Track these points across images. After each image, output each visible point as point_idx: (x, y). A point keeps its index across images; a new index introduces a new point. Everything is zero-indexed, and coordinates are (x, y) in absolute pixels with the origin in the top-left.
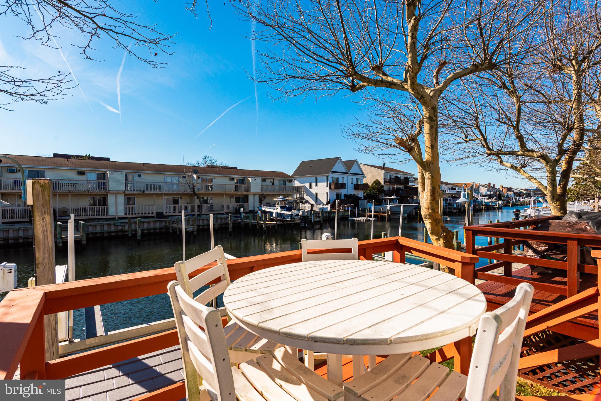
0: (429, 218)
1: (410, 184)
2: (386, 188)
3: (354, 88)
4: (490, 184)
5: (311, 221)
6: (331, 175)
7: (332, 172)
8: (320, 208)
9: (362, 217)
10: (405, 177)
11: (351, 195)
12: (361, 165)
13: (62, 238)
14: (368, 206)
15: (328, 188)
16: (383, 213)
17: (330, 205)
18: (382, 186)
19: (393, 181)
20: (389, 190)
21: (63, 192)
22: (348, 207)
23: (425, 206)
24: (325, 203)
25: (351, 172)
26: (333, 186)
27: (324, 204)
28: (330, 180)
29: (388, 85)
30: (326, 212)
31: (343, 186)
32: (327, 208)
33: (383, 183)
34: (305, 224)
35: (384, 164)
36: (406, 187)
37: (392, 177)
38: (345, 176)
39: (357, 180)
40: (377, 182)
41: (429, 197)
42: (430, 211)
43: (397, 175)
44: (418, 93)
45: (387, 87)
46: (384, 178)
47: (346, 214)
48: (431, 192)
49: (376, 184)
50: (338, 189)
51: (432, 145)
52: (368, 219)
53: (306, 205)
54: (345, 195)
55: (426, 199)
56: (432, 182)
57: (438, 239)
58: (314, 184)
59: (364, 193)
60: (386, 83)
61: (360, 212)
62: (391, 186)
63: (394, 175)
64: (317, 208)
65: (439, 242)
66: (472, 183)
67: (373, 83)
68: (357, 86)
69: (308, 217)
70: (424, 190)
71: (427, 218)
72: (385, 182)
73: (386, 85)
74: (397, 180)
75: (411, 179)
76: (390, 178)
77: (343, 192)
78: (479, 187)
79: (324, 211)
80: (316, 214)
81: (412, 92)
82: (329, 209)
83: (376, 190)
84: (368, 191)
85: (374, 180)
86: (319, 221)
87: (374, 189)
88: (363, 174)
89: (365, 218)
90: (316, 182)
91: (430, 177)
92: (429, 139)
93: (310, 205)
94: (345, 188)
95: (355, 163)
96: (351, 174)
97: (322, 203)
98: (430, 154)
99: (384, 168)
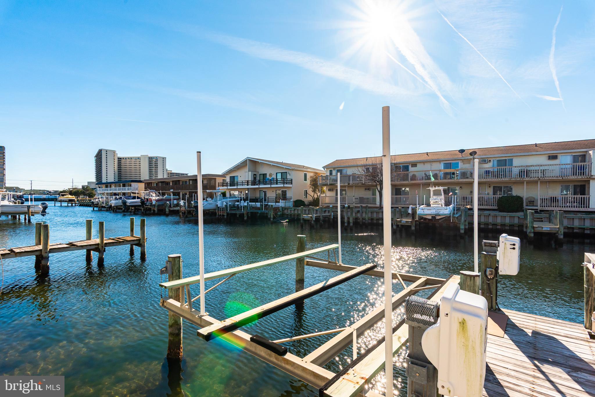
13: (534, 228)
21: (531, 179)
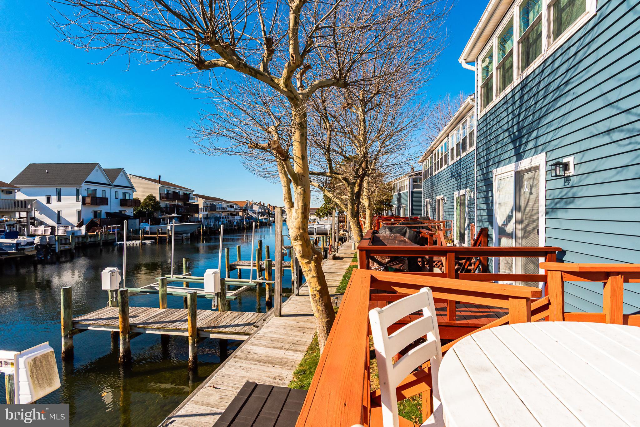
0: (299, 240)
1: (190, 201)
2: (163, 204)
3: (200, 64)
4: (260, 202)
5: (55, 250)
6: (84, 187)
7: (86, 182)
8: (68, 232)
9: (133, 240)
10: (184, 193)
11: (115, 213)
12: (129, 176)
14: (141, 226)
15: (80, 203)
16: (162, 233)
17: (84, 226)
18: (159, 203)
19: (170, 197)
20: (166, 207)
22: (114, 228)
23: (295, 226)
24: (76, 224)
25: (115, 183)
26: (88, 200)
27: (73, 226)
28: (84, 193)
29: (253, 72)
30: (78, 237)
31: (104, 201)
32: (80, 231)
33: (158, 199)
34: (46, 256)
35: (160, 176)
36: (185, 204)
37: (170, 192)
38: (107, 189)
39: (125, 195)
40: (151, 198)
41: (300, 215)
42: (301, 231)
43: (175, 191)
44: (291, 91)
45: (251, 75)
46: (160, 194)
47: (110, 237)
48: (302, 210)
49: (150, 200)
50: (97, 205)
51: (302, 156)
52: (143, 242)
53: (42, 228)
54: (107, 213)
55: (296, 217)
56: (304, 197)
57: (309, 263)
58: (54, 198)
59: (134, 211)
60: (251, 70)
61: (131, 235)
62: (168, 202)
63: (172, 190)
64: (61, 231)
65: (310, 265)
66: (247, 202)
67: (236, 64)
68: (206, 63)
69: (50, 245)
70: (292, 206)
71: (297, 240)
72: (161, 198)
73: (250, 71)
74: (175, 196)
75: (191, 196)
76: (168, 193)
77: (104, 209)
78: (252, 205)
79: (75, 235)
80: (61, 240)
81: (285, 89)
82: (84, 232)
83: (150, 208)
84: (140, 208)
85: (148, 195)
86: (70, 250)
87: (148, 206)
88: (132, 187)
89: (138, 242)
90: (59, 194)
91: (302, 192)
92: (300, 148)
93: (50, 228)
94: (107, 204)
95: (122, 173)
96: (115, 186)
97: (68, 224)
98: (301, 166)
99: (159, 181)
